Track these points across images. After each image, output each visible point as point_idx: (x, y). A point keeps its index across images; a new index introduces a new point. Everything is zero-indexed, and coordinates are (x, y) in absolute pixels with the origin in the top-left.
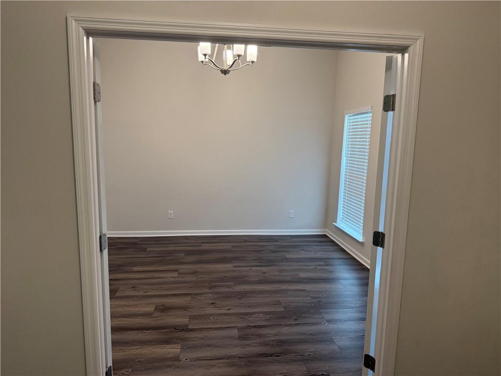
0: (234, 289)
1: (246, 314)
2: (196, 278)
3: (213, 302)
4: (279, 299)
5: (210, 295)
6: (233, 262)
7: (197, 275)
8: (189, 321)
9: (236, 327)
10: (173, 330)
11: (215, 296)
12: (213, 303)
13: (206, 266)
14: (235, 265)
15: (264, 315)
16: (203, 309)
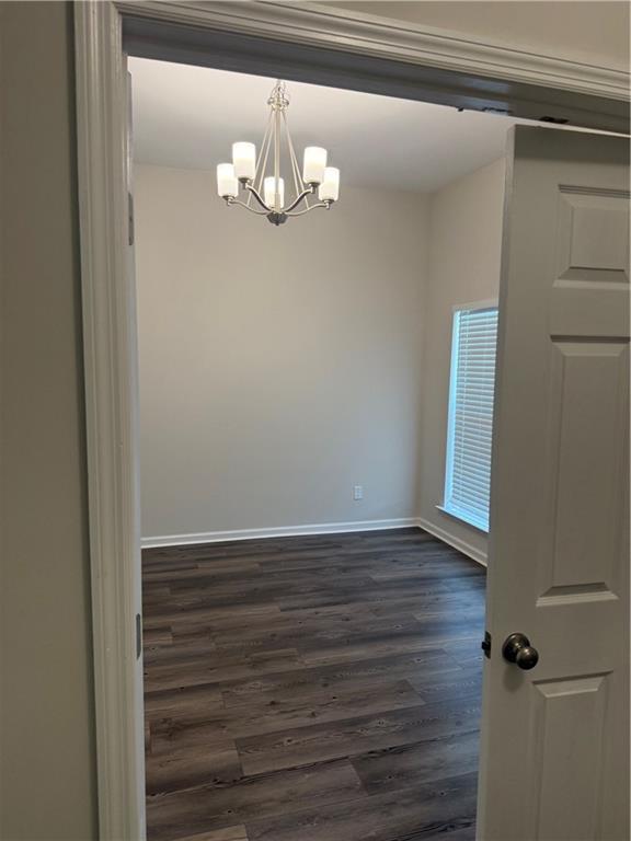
0: (302, 662)
1: (354, 722)
2: (213, 644)
3: (272, 699)
4: (402, 678)
5: (259, 683)
6: (276, 598)
7: (214, 637)
8: (240, 755)
9: (346, 758)
10: (210, 785)
11: (273, 685)
12: (273, 703)
13: (225, 613)
14: (282, 605)
15: (390, 720)
16: (257, 721)
